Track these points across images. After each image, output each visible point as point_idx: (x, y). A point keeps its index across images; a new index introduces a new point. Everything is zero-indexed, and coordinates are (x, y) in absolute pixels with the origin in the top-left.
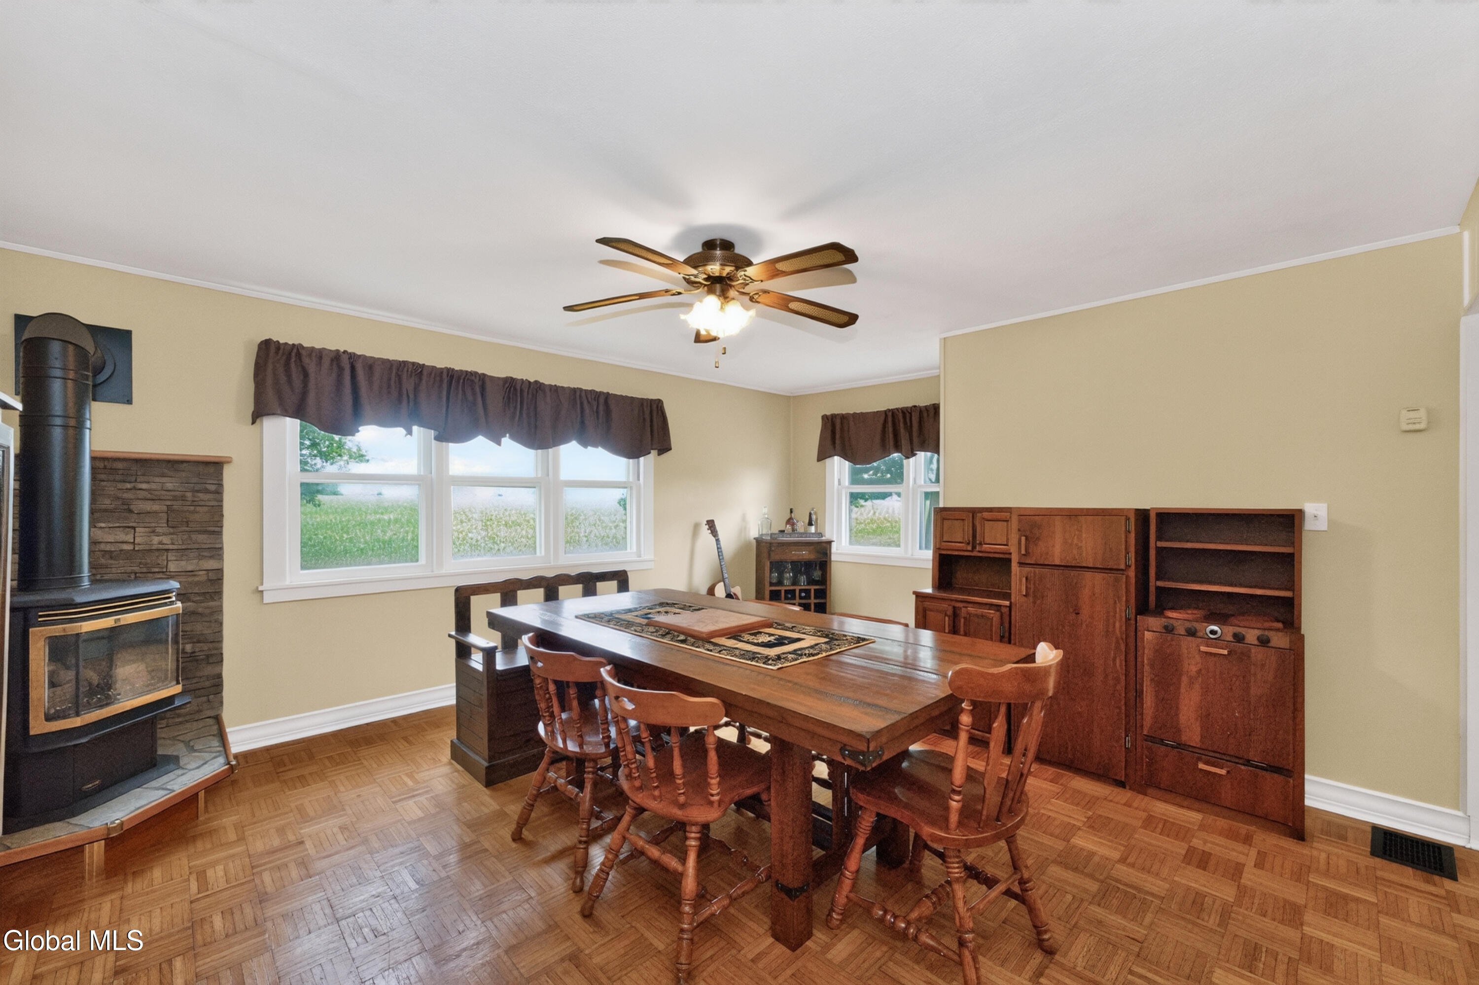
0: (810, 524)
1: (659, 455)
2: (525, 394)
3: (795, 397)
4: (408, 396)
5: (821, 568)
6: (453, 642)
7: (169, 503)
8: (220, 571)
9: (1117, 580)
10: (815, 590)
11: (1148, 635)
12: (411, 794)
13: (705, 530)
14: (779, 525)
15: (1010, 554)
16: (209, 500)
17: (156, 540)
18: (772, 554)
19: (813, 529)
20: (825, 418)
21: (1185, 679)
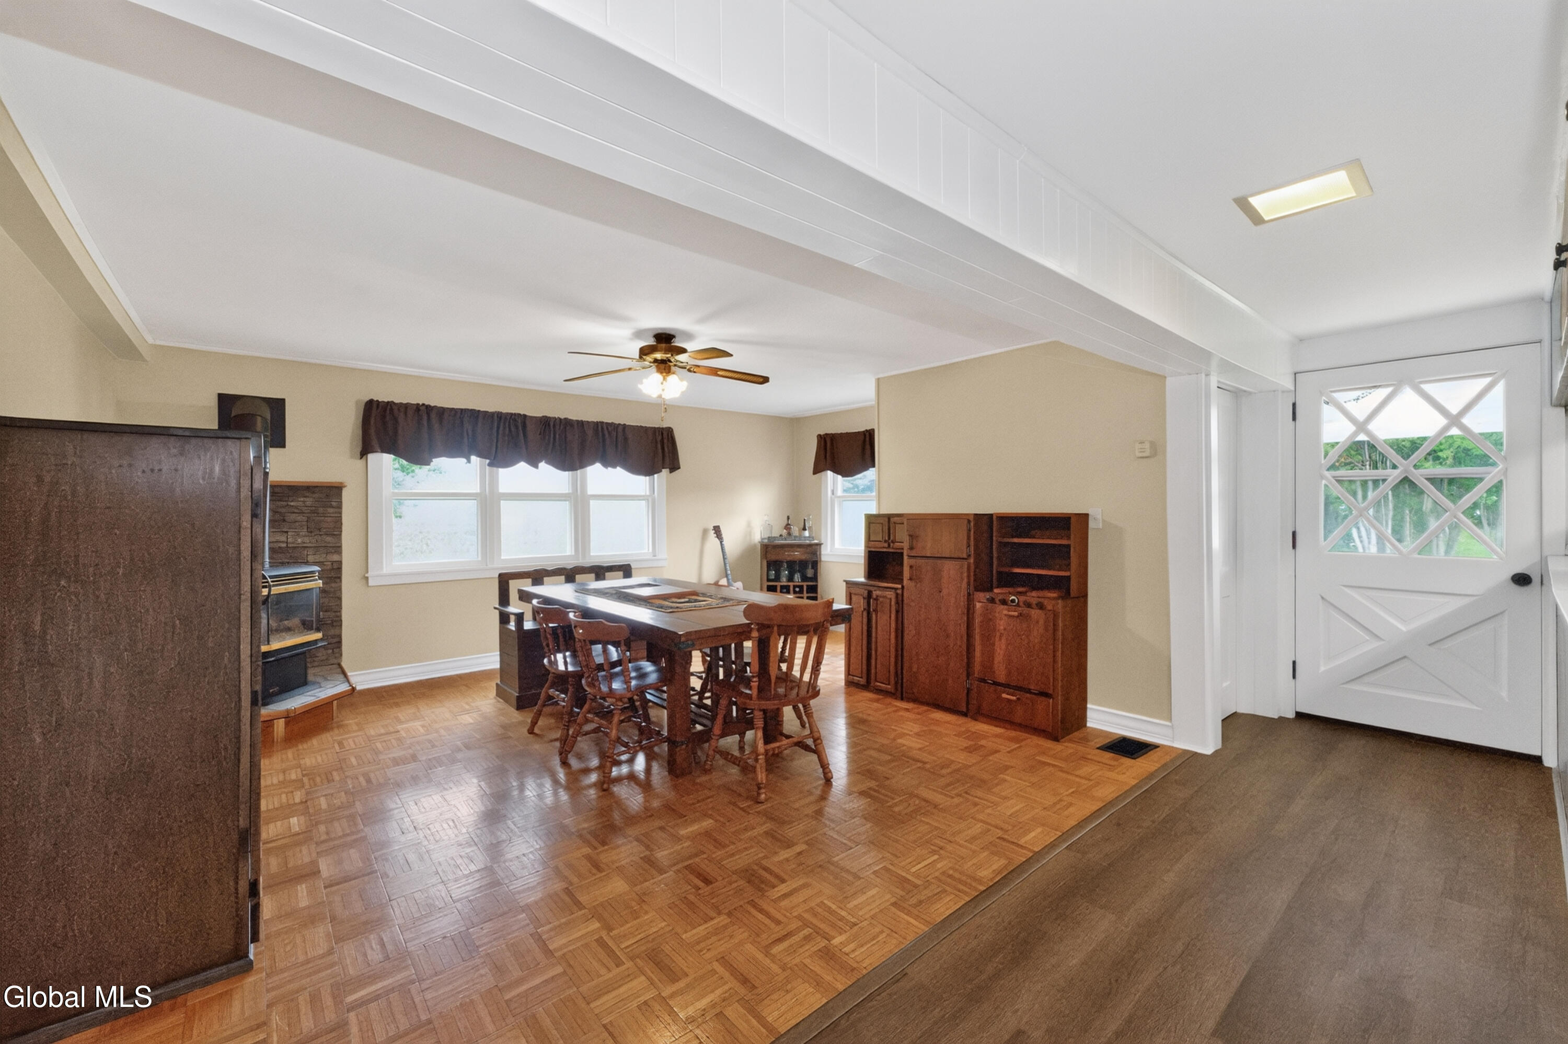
0: (804, 529)
1: (671, 472)
2: (557, 427)
3: (797, 419)
4: (468, 435)
5: (813, 568)
6: (497, 612)
7: (307, 515)
8: (340, 562)
9: (961, 567)
10: (807, 586)
11: (978, 605)
12: (468, 712)
13: (712, 534)
14: (778, 530)
15: (903, 549)
16: (333, 513)
17: (300, 540)
18: (769, 556)
19: (807, 533)
20: (820, 437)
21: (998, 634)
